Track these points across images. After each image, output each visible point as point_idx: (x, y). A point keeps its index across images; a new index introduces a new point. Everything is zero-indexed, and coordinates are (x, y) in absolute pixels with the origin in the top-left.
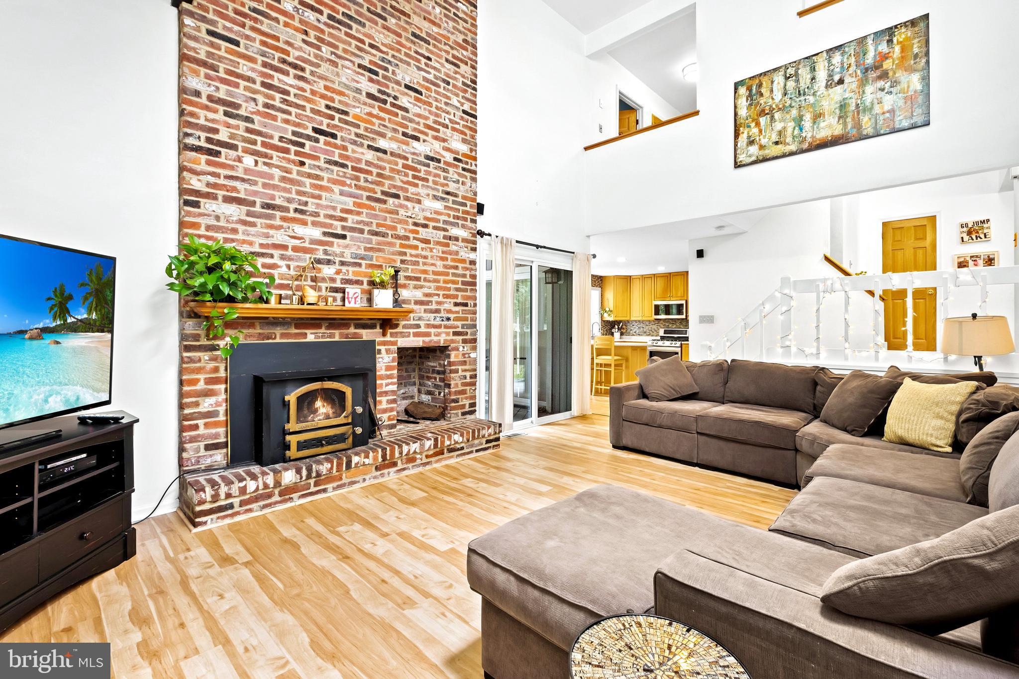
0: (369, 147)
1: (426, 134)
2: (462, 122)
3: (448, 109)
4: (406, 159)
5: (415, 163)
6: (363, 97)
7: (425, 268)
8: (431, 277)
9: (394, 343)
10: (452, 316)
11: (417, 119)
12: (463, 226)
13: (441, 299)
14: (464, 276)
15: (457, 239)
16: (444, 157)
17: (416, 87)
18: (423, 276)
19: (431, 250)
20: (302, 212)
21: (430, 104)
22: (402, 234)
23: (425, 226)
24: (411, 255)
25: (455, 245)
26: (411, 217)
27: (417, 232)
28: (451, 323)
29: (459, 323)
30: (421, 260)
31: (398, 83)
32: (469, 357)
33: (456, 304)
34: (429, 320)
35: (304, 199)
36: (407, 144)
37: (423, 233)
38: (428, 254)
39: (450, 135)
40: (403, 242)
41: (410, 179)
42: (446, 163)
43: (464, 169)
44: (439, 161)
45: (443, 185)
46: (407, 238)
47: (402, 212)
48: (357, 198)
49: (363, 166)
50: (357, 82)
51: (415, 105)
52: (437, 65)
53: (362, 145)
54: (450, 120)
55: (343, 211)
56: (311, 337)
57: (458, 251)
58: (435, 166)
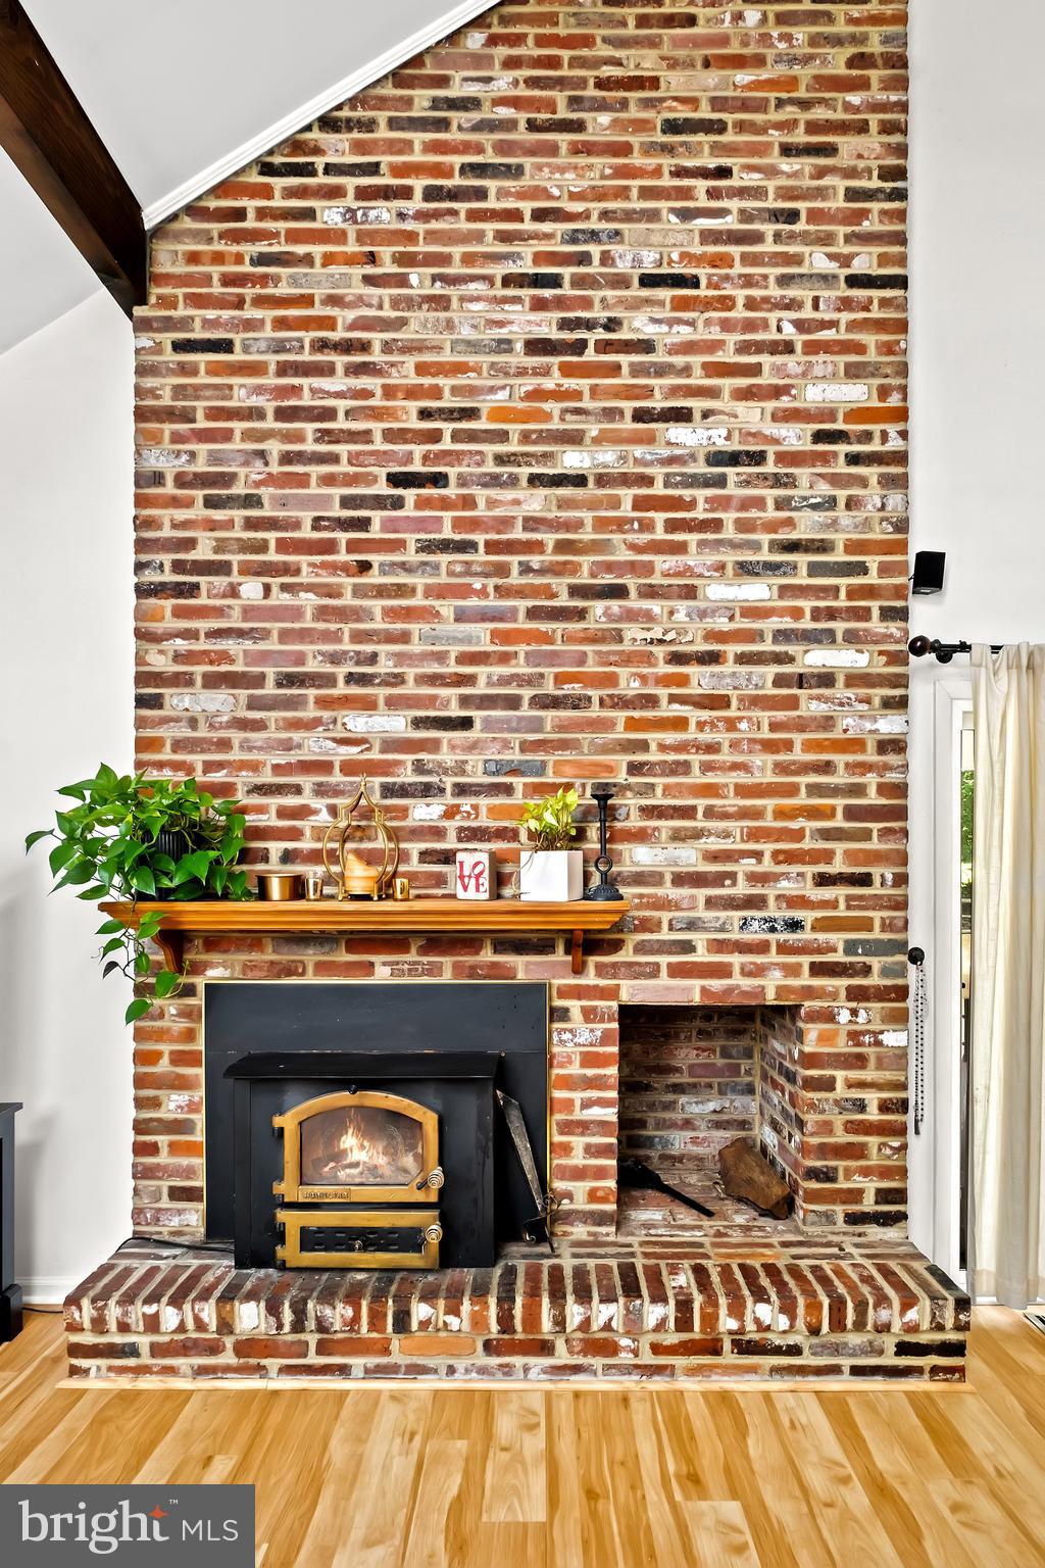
0: (535, 480)
1: (712, 393)
2: (845, 317)
3: (792, 292)
4: (648, 481)
5: (676, 485)
6: (519, 358)
7: (711, 778)
8: (732, 802)
9: (611, 993)
10: (808, 916)
11: (679, 360)
12: (852, 638)
13: (768, 866)
14: (858, 790)
15: (826, 679)
16: (776, 441)
17: (677, 270)
18: (701, 803)
19: (731, 724)
20: (363, 680)
21: (727, 303)
22: (632, 693)
23: (713, 658)
24: (663, 748)
25: (818, 698)
26: (661, 642)
27: (683, 680)
28: (806, 935)
29: (838, 938)
30: (695, 759)
31: (621, 282)
32: (878, 1043)
33: (823, 880)
34: (722, 929)
35: (368, 648)
36: (650, 439)
37: (701, 679)
38: (722, 737)
39: (799, 370)
40: (637, 714)
41: (660, 534)
42: (783, 458)
43: (854, 459)
44: (758, 458)
45: (771, 526)
46: (651, 701)
47: (633, 632)
48: (501, 619)
49: (518, 534)
50: (501, 324)
51: (671, 322)
52: (753, 179)
53: (513, 481)
54: (800, 326)
55: (465, 659)
56: (383, 972)
57: (832, 717)
58: (744, 477)
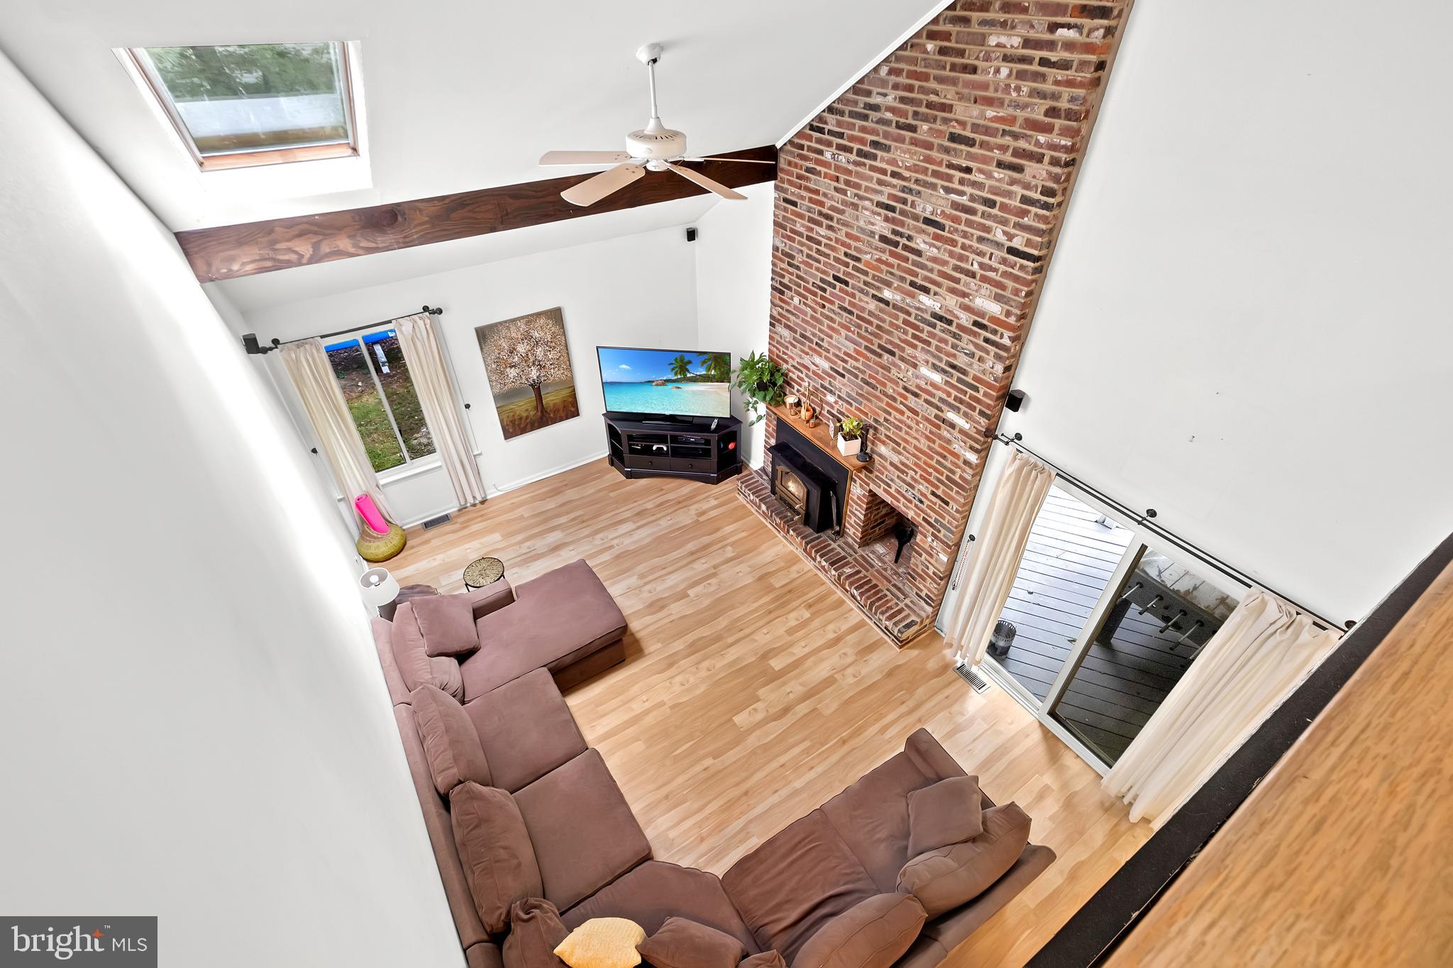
0: (874, 296)
1: (938, 285)
2: (1002, 268)
3: (982, 247)
4: (909, 314)
5: (918, 320)
6: (876, 241)
7: (907, 437)
8: (912, 449)
9: (868, 484)
10: (926, 502)
11: (930, 264)
12: (966, 415)
13: (918, 477)
15: (953, 426)
16: (958, 318)
17: (938, 219)
18: (903, 444)
19: (918, 423)
20: (820, 346)
21: (953, 243)
22: (890, 393)
23: (916, 395)
24: (895, 418)
25: (948, 431)
26: (902, 380)
27: (906, 398)
28: (924, 506)
29: (933, 515)
30: (904, 428)
31: (916, 217)
32: (938, 555)
33: (933, 494)
34: (900, 487)
35: (822, 336)
36: (913, 296)
37: (912, 402)
38: (913, 425)
39: (975, 288)
41: (909, 338)
42: (960, 327)
43: (987, 340)
44: (950, 322)
45: (948, 355)
46: (894, 400)
47: (894, 370)
48: (857, 345)
49: (866, 316)
50: (873, 224)
51: (931, 245)
52: (980, 178)
53: (867, 294)
54: (981, 265)
55: (846, 353)
57: (951, 441)
58: (942, 328)
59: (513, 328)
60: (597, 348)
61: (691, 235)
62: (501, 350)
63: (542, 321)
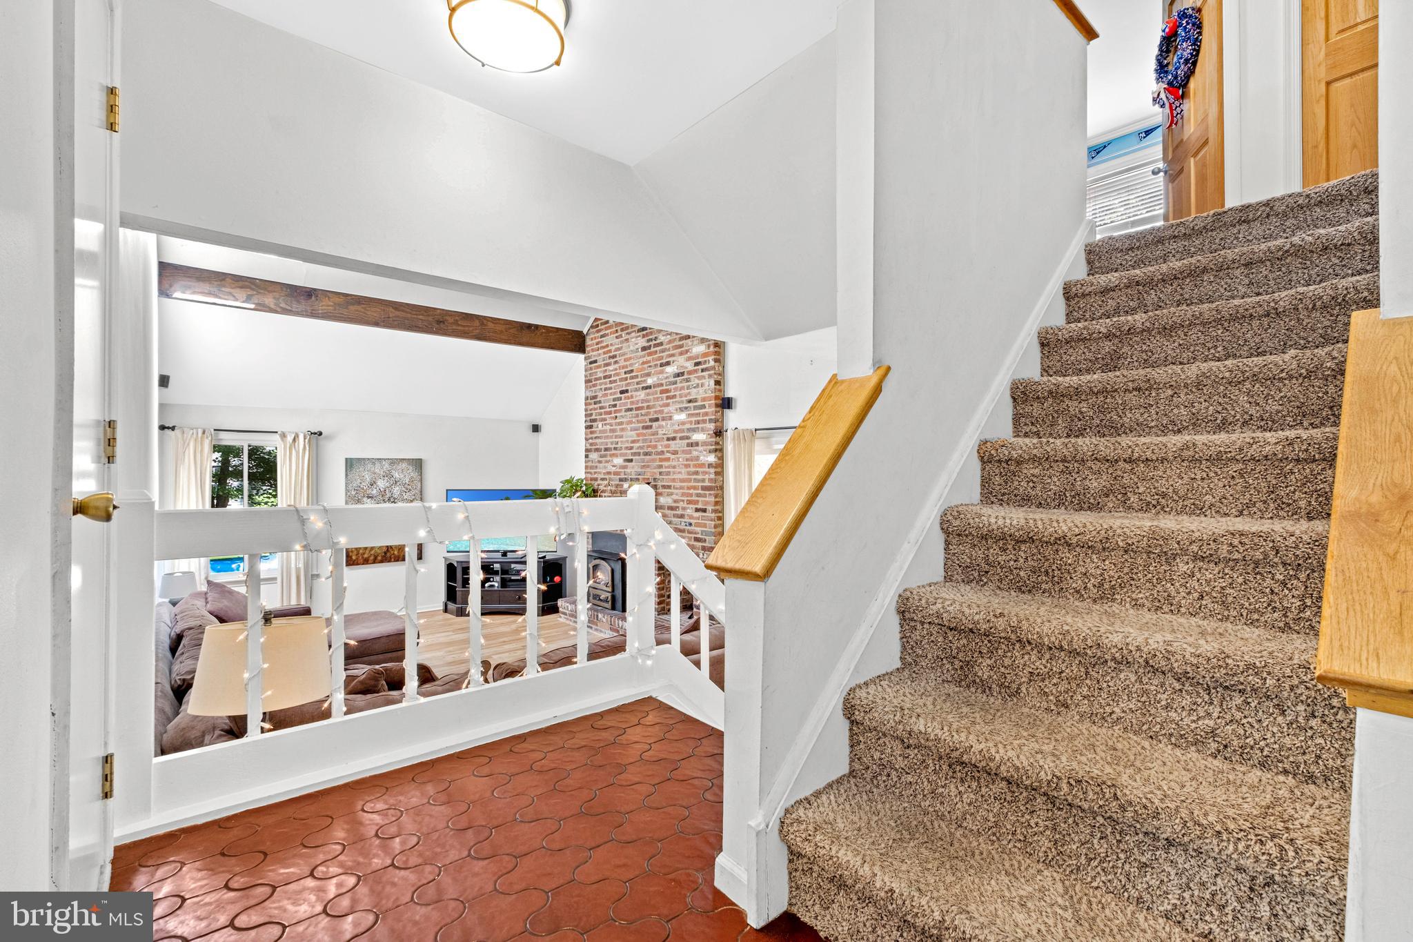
0: (643, 388)
1: (674, 355)
4: (663, 385)
5: (667, 386)
6: (639, 353)
7: (674, 477)
8: (678, 484)
10: (693, 521)
11: (667, 346)
12: (702, 430)
13: (685, 505)
14: (703, 480)
15: (697, 444)
16: (687, 368)
18: (673, 484)
19: (679, 460)
20: (616, 449)
23: (674, 439)
24: (665, 467)
25: (696, 450)
26: (665, 434)
27: (669, 446)
28: (693, 528)
29: (698, 529)
30: (671, 470)
33: (697, 510)
35: (617, 440)
37: (673, 446)
38: (676, 463)
40: (660, 457)
41: (665, 401)
42: (688, 373)
43: (702, 370)
44: (683, 374)
45: (687, 396)
46: (663, 453)
47: (660, 431)
48: (638, 430)
49: (640, 404)
50: (636, 344)
53: (639, 389)
55: (631, 442)
57: (698, 457)
58: (681, 381)
59: (378, 465)
60: (447, 490)
61: (536, 428)
62: (363, 481)
63: (404, 465)
